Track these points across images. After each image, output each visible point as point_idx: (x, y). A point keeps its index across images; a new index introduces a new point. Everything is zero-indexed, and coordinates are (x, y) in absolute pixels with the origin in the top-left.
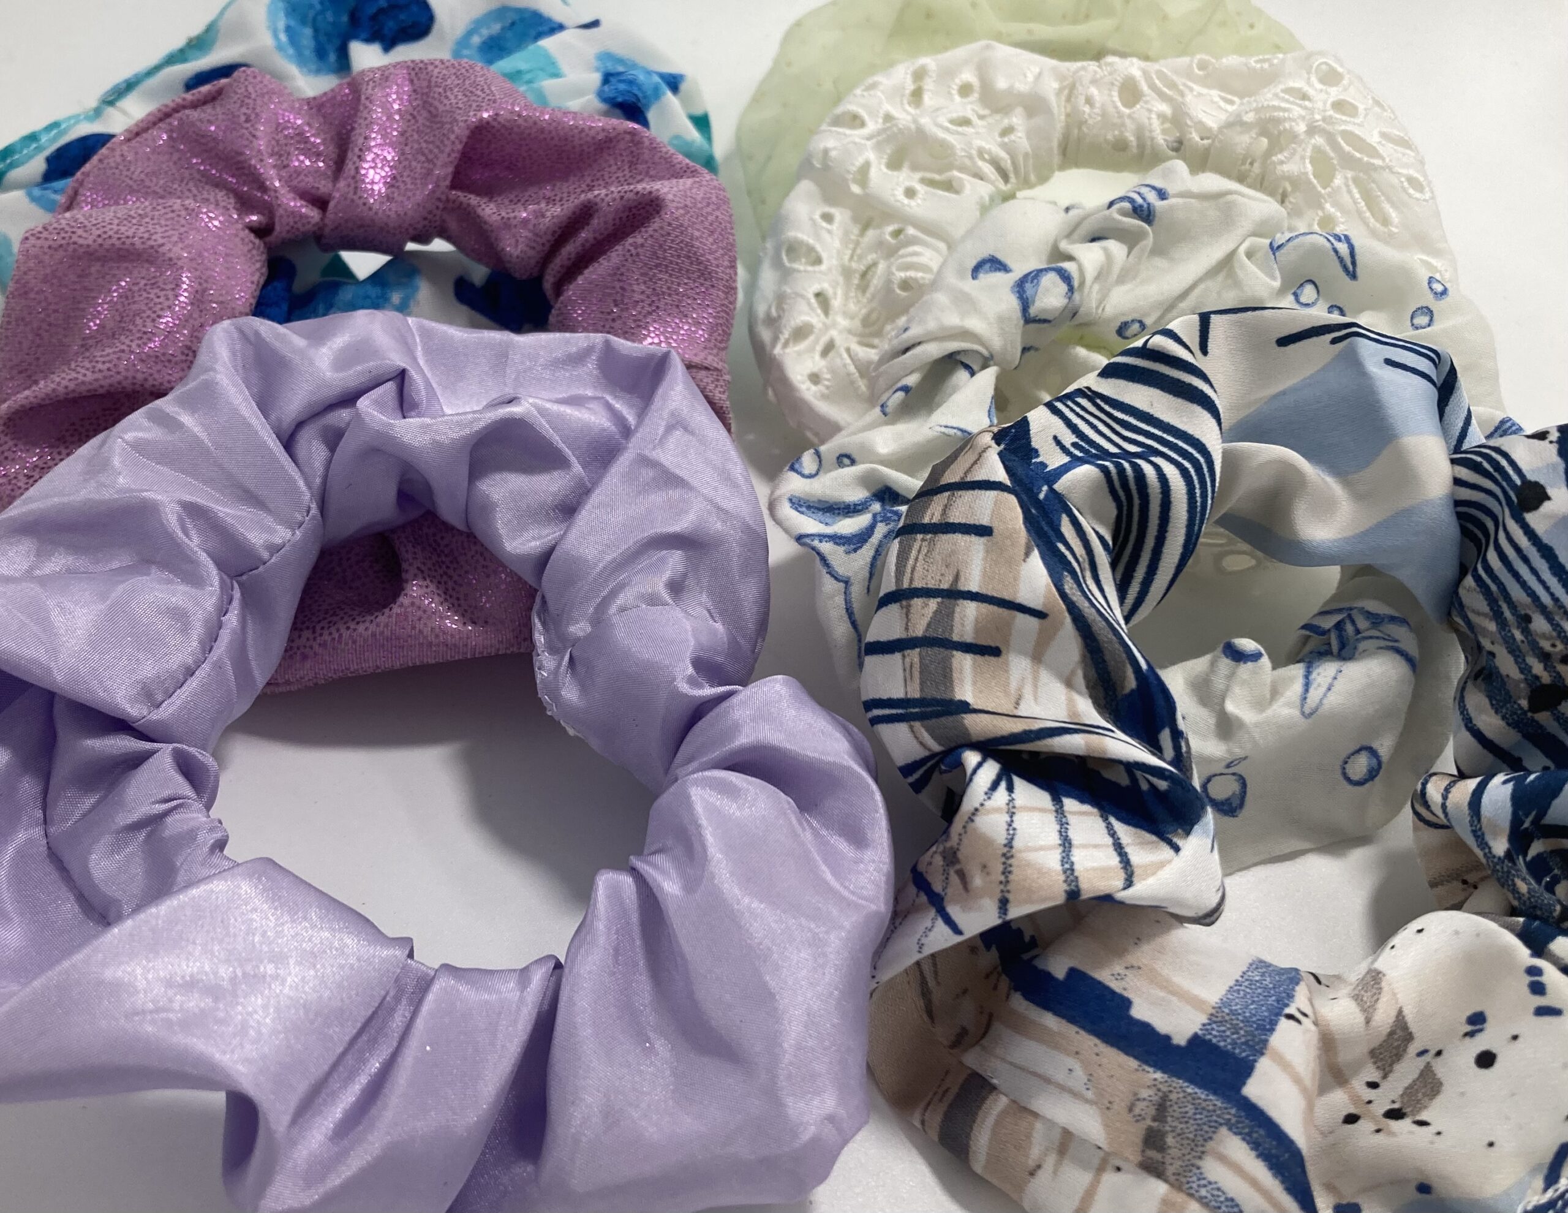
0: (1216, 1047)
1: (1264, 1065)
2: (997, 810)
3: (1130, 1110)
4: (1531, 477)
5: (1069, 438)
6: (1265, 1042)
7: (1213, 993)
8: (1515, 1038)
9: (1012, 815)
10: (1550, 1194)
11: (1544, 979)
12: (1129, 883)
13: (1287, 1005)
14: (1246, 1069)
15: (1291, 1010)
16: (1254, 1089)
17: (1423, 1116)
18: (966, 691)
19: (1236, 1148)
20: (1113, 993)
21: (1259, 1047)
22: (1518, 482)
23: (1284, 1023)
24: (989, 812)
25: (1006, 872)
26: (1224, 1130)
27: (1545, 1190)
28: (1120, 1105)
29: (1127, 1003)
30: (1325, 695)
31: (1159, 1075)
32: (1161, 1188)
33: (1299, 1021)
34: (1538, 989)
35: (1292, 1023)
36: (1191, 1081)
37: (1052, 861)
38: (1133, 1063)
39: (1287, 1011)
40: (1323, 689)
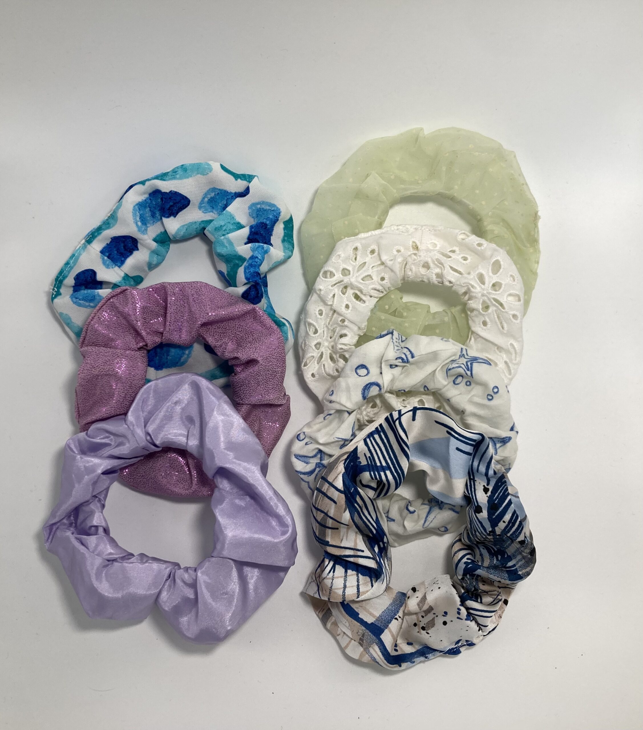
0: (377, 626)
1: (386, 631)
2: (329, 578)
3: (357, 633)
4: (480, 504)
5: (368, 455)
6: (388, 626)
7: (377, 614)
8: (452, 621)
9: (333, 580)
10: (456, 646)
11: (461, 612)
12: (358, 597)
13: (396, 615)
14: (382, 631)
15: (397, 617)
16: (382, 637)
17: (428, 632)
18: (329, 539)
19: (377, 648)
20: (355, 611)
21: (386, 626)
22: (476, 505)
23: (394, 621)
24: (328, 579)
25: (330, 593)
26: (375, 644)
27: (455, 645)
28: (355, 631)
29: (358, 614)
30: (430, 524)
31: (364, 628)
32: (361, 649)
33: (398, 620)
34: (459, 613)
35: (396, 620)
36: (370, 631)
37: (340, 592)
38: (359, 624)
39: (396, 617)
40: (429, 522)
